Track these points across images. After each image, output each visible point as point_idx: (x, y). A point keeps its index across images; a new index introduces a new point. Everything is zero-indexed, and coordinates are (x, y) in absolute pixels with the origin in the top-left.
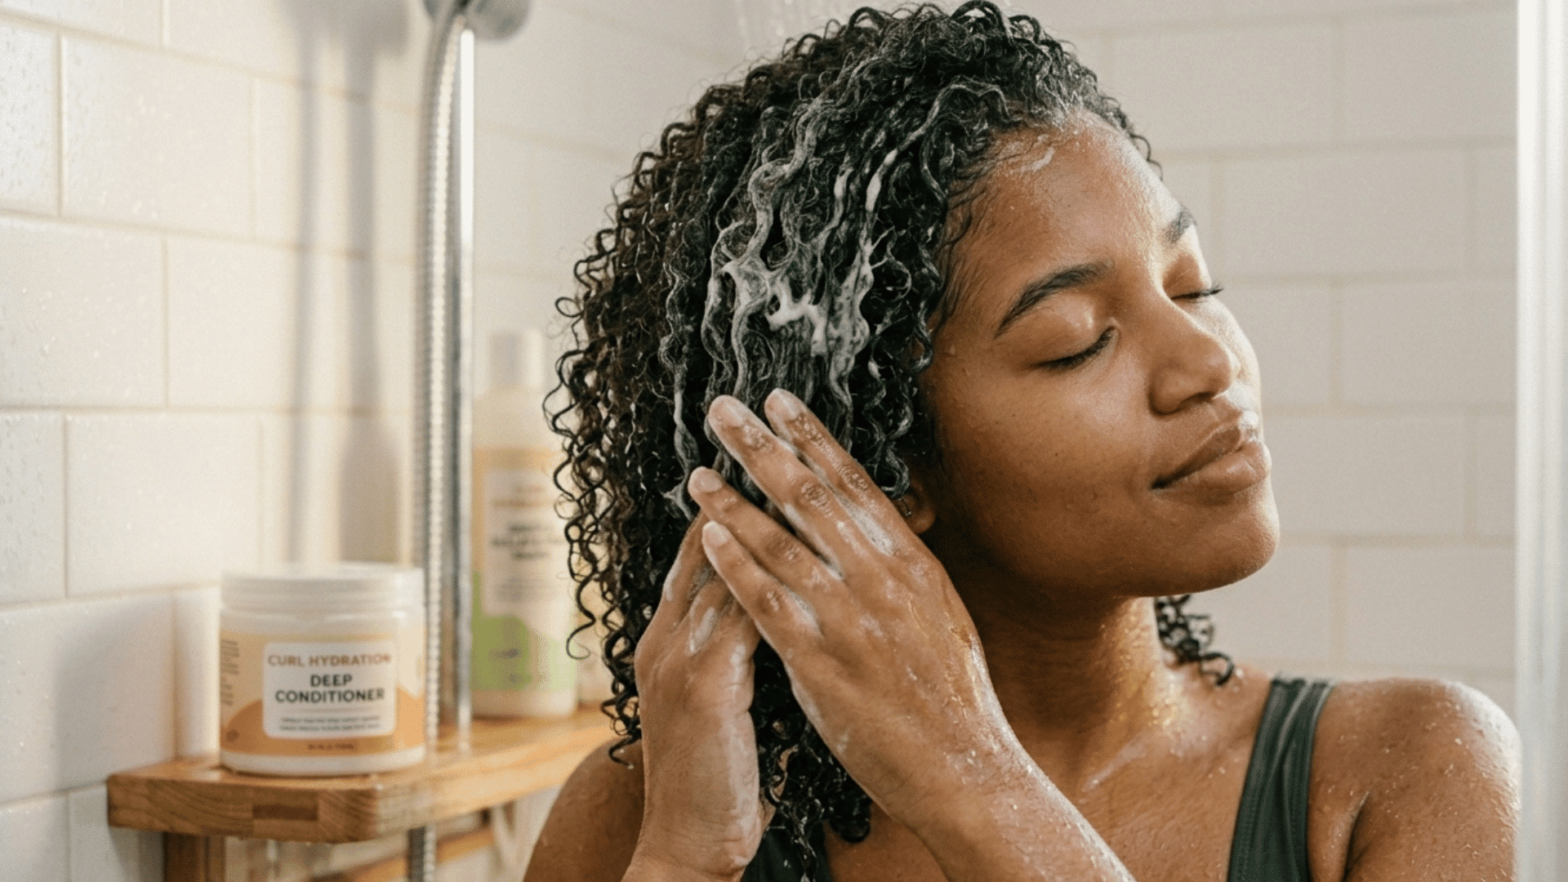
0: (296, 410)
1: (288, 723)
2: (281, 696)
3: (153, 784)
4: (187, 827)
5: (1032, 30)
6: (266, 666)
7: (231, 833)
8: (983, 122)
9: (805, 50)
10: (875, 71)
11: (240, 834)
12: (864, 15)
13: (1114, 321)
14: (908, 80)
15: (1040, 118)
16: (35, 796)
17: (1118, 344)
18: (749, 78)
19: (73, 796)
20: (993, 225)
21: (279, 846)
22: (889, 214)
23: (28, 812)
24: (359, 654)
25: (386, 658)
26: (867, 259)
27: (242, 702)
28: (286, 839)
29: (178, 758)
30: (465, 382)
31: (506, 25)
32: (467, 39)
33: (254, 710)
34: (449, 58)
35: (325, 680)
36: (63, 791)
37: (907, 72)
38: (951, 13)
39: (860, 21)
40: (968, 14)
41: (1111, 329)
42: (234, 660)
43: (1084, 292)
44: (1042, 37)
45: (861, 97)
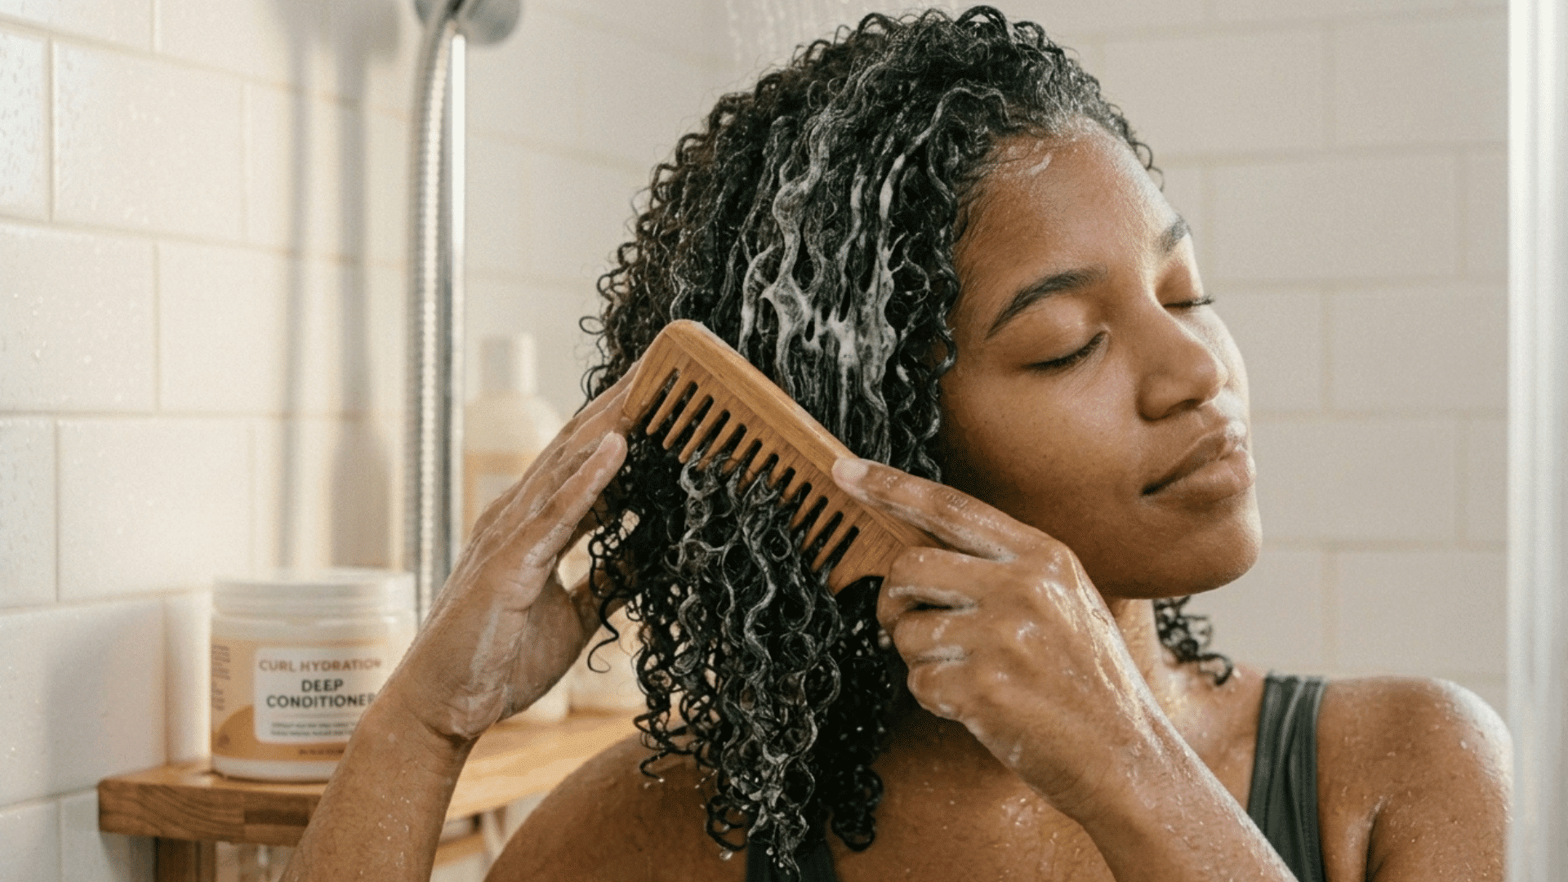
0: (288, 416)
1: (279, 727)
2: (273, 701)
3: (145, 789)
4: (177, 832)
5: (1037, 35)
6: (258, 672)
7: (223, 838)
8: (983, 127)
9: (815, 56)
10: (881, 75)
11: (230, 839)
12: (874, 20)
13: (1106, 327)
14: (913, 85)
15: (1039, 123)
16: (28, 801)
17: (1109, 350)
18: (760, 85)
19: (65, 801)
20: (987, 228)
21: (270, 851)
22: (903, 219)
23: (19, 817)
24: (350, 658)
25: (377, 663)
26: (885, 264)
27: (232, 708)
28: (278, 844)
29: (169, 764)
30: (457, 387)
31: (498, 29)
32: (459, 43)
33: (245, 716)
34: (440, 63)
35: (316, 686)
36: (54, 796)
37: (912, 77)
38: (956, 18)
39: (870, 25)
40: (972, 20)
41: (1101, 333)
42: (225, 665)
43: (1075, 296)
44: (1046, 43)
45: (869, 104)
